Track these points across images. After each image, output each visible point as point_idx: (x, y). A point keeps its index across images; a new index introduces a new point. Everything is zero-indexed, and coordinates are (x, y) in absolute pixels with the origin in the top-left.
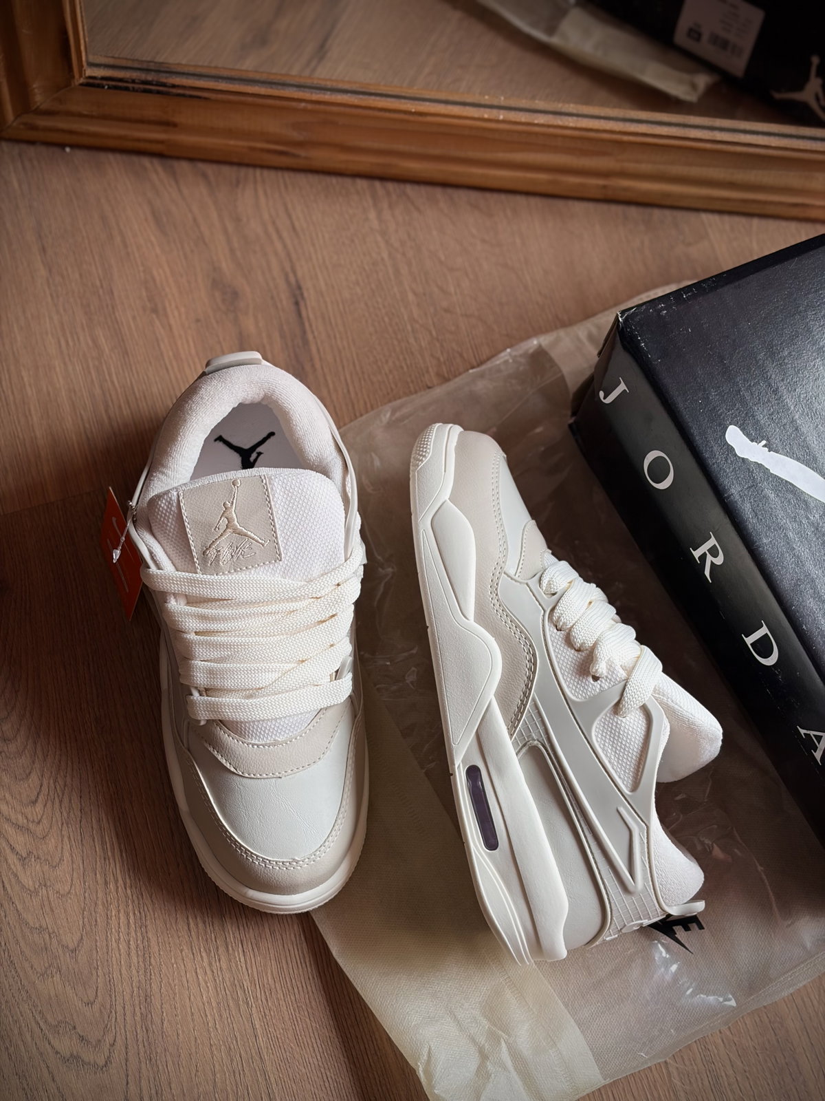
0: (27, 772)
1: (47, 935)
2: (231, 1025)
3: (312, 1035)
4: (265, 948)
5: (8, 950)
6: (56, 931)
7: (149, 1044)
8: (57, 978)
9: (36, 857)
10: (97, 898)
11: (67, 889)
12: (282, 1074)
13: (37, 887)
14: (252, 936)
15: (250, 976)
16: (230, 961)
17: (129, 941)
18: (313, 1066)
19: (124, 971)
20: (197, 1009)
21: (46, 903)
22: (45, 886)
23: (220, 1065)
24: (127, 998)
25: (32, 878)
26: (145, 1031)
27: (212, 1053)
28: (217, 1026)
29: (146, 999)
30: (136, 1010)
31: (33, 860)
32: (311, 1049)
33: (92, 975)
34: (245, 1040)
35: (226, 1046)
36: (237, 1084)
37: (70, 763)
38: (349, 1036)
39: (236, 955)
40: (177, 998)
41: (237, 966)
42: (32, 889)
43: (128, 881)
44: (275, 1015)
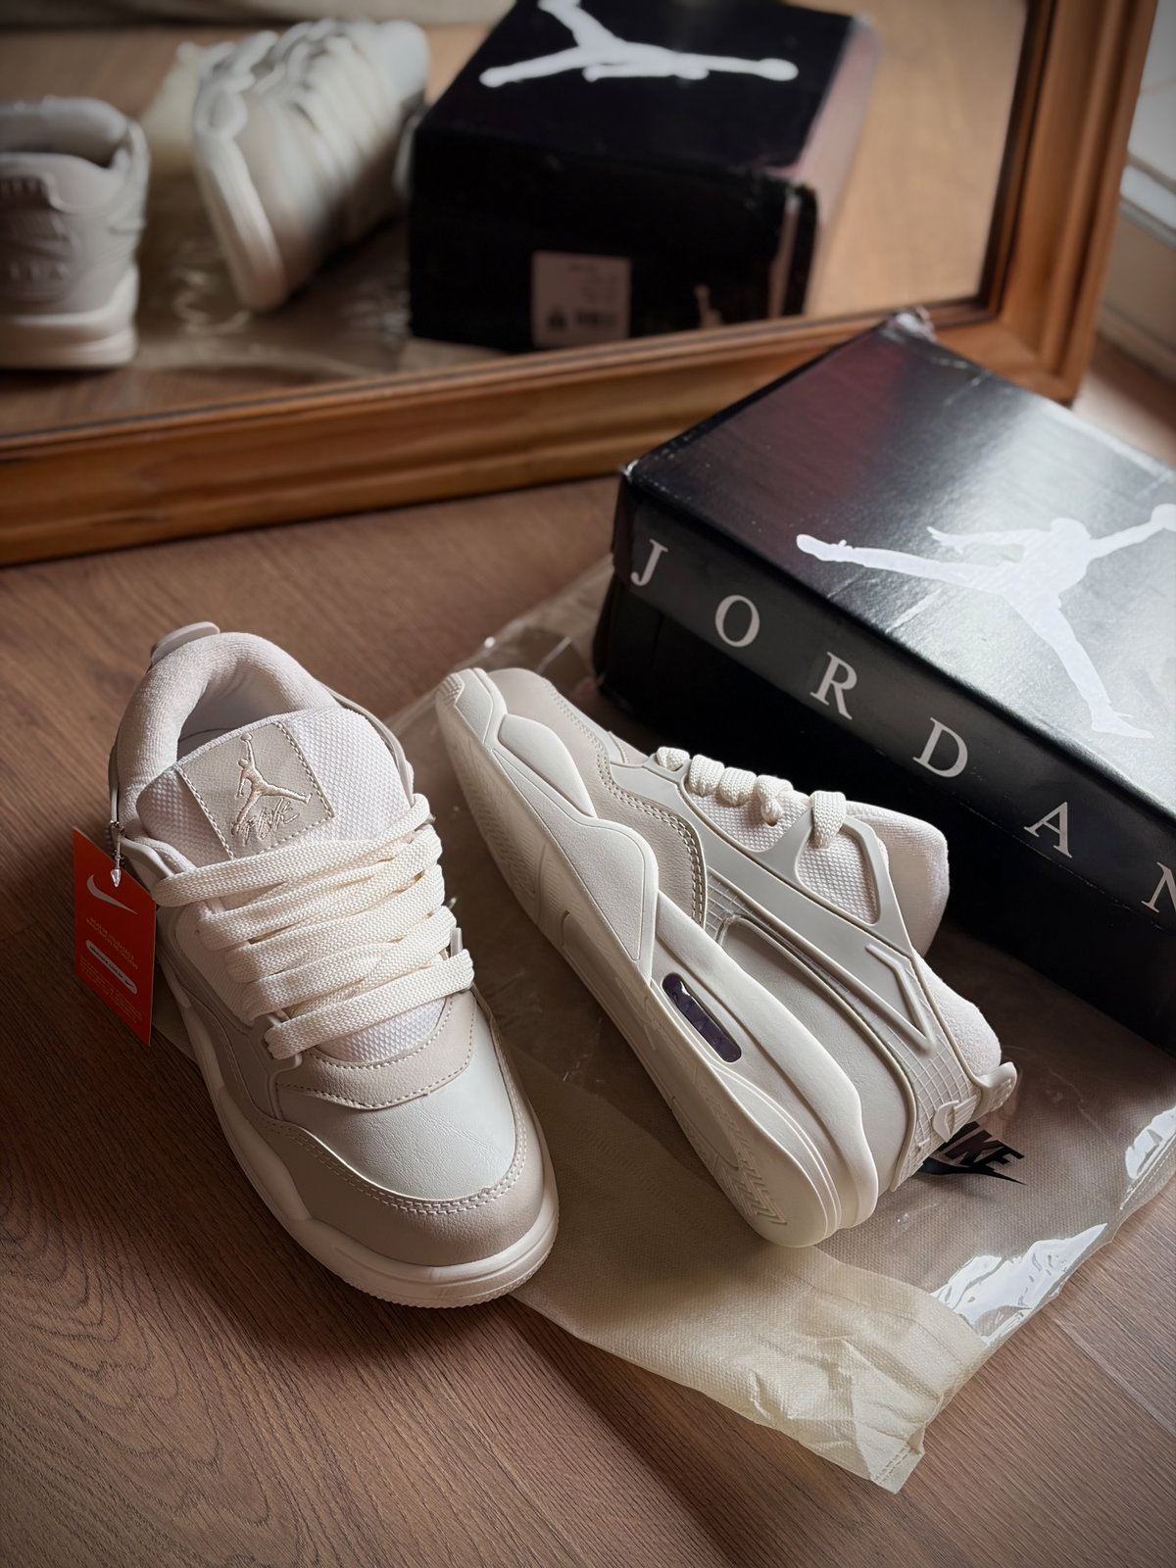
0: (61, 1268)
1: (167, 1456)
2: (473, 1480)
3: (588, 1453)
4: (478, 1371)
5: (118, 1494)
6: (177, 1446)
7: (368, 1542)
8: (202, 1505)
9: (113, 1365)
10: (220, 1387)
11: (172, 1390)
12: (569, 1516)
13: (128, 1401)
14: (455, 1363)
15: (472, 1410)
16: (437, 1402)
17: (286, 1425)
18: (606, 1491)
19: (294, 1464)
20: (417, 1477)
21: (150, 1416)
22: (140, 1396)
23: (478, 1534)
24: (313, 1496)
25: (117, 1393)
26: (356, 1528)
27: (461, 1523)
28: (454, 1487)
29: (340, 1489)
30: (331, 1505)
31: (110, 1370)
32: (596, 1471)
33: (251, 1483)
34: (500, 1490)
35: (476, 1508)
36: (512, 1551)
37: (116, 1240)
38: (638, 1437)
39: (443, 1392)
40: (383, 1473)
41: (448, 1404)
42: (123, 1406)
43: (255, 1353)
44: (527, 1448)
